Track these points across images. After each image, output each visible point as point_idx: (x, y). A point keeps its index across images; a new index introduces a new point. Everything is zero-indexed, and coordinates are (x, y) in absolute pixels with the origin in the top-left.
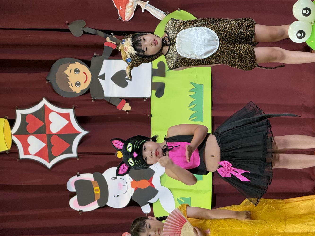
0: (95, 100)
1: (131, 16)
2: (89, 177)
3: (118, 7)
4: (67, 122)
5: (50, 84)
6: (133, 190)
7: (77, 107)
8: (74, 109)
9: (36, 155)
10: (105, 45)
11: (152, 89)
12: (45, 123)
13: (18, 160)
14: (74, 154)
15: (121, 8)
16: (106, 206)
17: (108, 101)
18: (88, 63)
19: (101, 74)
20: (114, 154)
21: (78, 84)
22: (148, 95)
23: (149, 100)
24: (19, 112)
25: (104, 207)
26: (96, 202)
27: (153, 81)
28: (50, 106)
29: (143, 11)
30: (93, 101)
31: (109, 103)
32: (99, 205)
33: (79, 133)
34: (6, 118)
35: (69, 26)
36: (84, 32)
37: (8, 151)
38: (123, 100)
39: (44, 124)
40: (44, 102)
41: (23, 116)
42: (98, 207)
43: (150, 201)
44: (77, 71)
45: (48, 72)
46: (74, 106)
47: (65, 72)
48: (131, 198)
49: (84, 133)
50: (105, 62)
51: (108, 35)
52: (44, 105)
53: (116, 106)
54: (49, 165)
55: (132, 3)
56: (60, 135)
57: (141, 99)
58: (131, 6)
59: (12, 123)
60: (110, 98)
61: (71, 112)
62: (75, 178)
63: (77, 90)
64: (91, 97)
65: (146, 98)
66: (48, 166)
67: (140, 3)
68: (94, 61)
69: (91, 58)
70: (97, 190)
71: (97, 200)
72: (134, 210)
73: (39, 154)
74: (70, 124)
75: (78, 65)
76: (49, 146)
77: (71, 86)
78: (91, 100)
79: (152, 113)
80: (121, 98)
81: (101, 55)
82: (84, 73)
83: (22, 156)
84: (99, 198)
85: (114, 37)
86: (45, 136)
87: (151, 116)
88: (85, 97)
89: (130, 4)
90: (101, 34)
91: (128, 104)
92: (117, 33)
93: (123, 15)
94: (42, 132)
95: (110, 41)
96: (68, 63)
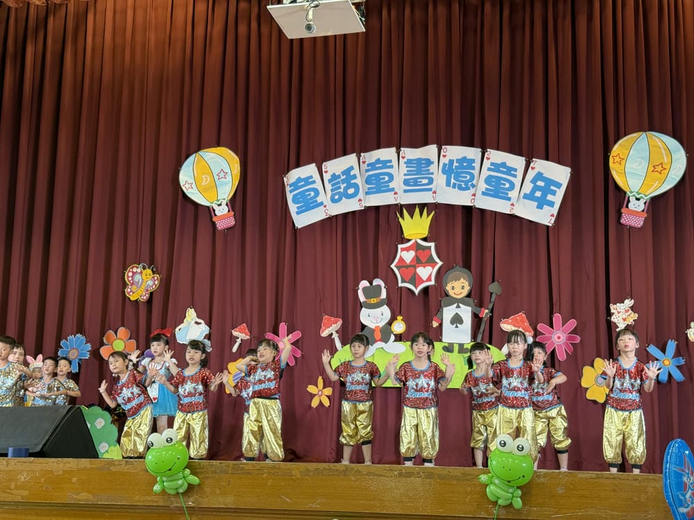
1: (504, 328)
2: (384, 295)
3: (511, 319)
4: (425, 279)
5: (453, 268)
6: (373, 327)
7: (435, 287)
8: (435, 285)
9: (401, 257)
10: (483, 309)
11: (449, 343)
13: (397, 243)
14: (400, 284)
15: (510, 321)
16: (362, 307)
18: (469, 296)
19: (460, 305)
20: (400, 313)
21: (453, 288)
22: (443, 340)
24: (432, 245)
26: (365, 300)
28: (437, 267)
32: (363, 302)
34: (428, 235)
35: (497, 282)
36: (492, 293)
37: (404, 236)
39: (424, 262)
40: (440, 263)
41: (429, 248)
44: (463, 287)
46: (437, 285)
47: (462, 280)
48: (367, 326)
49: (417, 292)
50: (470, 309)
52: (437, 263)
53: (436, 316)
54: (393, 266)
56: (415, 273)
57: (441, 335)
59: (425, 239)
60: (443, 312)
61: (432, 283)
62: (383, 285)
63: (448, 288)
64: (443, 297)
65: (442, 338)
68: (470, 300)
70: (374, 301)
72: (359, 327)
73: (401, 259)
74: (423, 282)
75: (467, 288)
76: (407, 267)
77: (451, 283)
80: (442, 320)
81: (475, 305)
82: (462, 293)
83: (400, 246)
84: (368, 302)
86: (415, 263)
88: (443, 294)
90: (491, 306)
91: (437, 325)
92: (491, 318)
93: (505, 323)
94: (418, 261)
95: (485, 313)
96: (469, 281)
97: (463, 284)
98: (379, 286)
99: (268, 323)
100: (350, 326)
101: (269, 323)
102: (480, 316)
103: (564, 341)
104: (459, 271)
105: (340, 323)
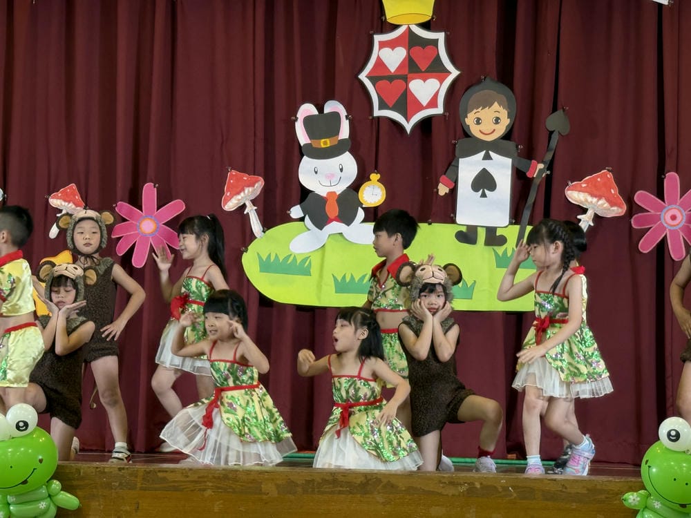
0: (455, 144)
1: (572, 199)
2: (345, 132)
3: (587, 182)
4: (424, 103)
5: (479, 82)
6: (324, 194)
7: (445, 119)
8: (443, 115)
9: (379, 58)
10: (533, 161)
11: (468, 226)
12: (424, 72)
13: (371, 32)
14: (377, 112)
15: (584, 185)
16: (302, 156)
17: (453, 164)
18: (507, 136)
20: (376, 168)
21: (478, 121)
22: (459, 219)
23: (453, 221)
24: (440, 37)
25: (301, 152)
26: (309, 141)
27: (479, 228)
28: (449, 81)
29: (579, 217)
30: (453, 142)
31: (450, 165)
32: (305, 145)
33: (408, 120)
34: (432, 18)
35: (562, 111)
36: (551, 133)
37: (386, 19)
38: (454, 184)
39: (423, 70)
40: (455, 73)
41: (435, 42)
42: (302, 145)
43: (307, 217)
44: (497, 120)
45: (496, 79)
46: (447, 114)
47: (496, 106)
48: (312, 191)
49: (408, 127)
50: (509, 161)
51: (547, 166)
52: (450, 73)
53: (445, 174)
54: (363, 76)
55: (591, 202)
56: (406, 94)
57: (454, 211)
58: (586, 201)
59: (426, 26)
60: (458, 167)
61: (439, 110)
62: (343, 112)
63: (470, 120)
64: (459, 139)
65: (455, 217)
66: (362, 74)
67: (590, 213)
68: (510, 145)
69: (515, 141)
70: (325, 143)
71: (311, 144)
72: (296, 194)
73: (380, 63)
74: (420, 107)
75: (505, 122)
76: (391, 78)
77: (475, 111)
78: (455, 140)
79: (435, 225)
80: (456, 182)
81: (519, 155)
82: (494, 130)
83: (378, 38)
84: (314, 146)
85: (544, 175)
86: (406, 71)
87: (430, 224)
88: (459, 132)
89: (590, 199)
90: (549, 156)
91: (447, 192)
92: (549, 179)
93: (574, 189)
94: (412, 68)
95: (538, 169)
96: (509, 108)
97: (497, 115)
98: (336, 115)
99: (119, 185)
100: (279, 192)
101: (122, 182)
102: (529, 175)
103: (683, 223)
104: (489, 88)
105: (259, 185)
